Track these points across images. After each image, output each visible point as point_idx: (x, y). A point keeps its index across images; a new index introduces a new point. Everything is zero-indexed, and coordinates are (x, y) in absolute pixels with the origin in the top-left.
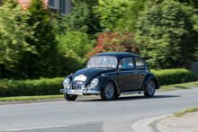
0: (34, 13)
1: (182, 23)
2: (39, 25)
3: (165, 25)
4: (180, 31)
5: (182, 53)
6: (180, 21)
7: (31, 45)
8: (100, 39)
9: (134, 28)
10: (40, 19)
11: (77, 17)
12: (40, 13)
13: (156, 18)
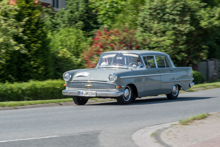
0: (23, 8)
1: (188, 18)
2: (29, 21)
3: (169, 20)
4: (186, 28)
5: (188, 52)
6: (185, 16)
7: (20, 43)
8: (97, 37)
9: (134, 24)
10: (30, 15)
11: (72, 12)
12: (29, 8)
13: (159, 14)
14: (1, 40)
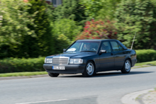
1: (151, 12)
2: (38, 14)
3: (138, 14)
4: (150, 19)
5: (151, 36)
6: (149, 11)
8: (87, 26)
9: (113, 17)
10: (38, 9)
11: (67, 8)
12: (38, 4)
13: (130, 9)
14: (18, 27)
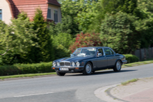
0: (37, 23)
1: (128, 26)
2: (40, 30)
3: (118, 27)
4: (127, 31)
7: (35, 42)
8: (78, 37)
9: (99, 30)
10: (41, 26)
11: (64, 24)
12: (41, 23)
13: (112, 24)
14: (25, 40)
